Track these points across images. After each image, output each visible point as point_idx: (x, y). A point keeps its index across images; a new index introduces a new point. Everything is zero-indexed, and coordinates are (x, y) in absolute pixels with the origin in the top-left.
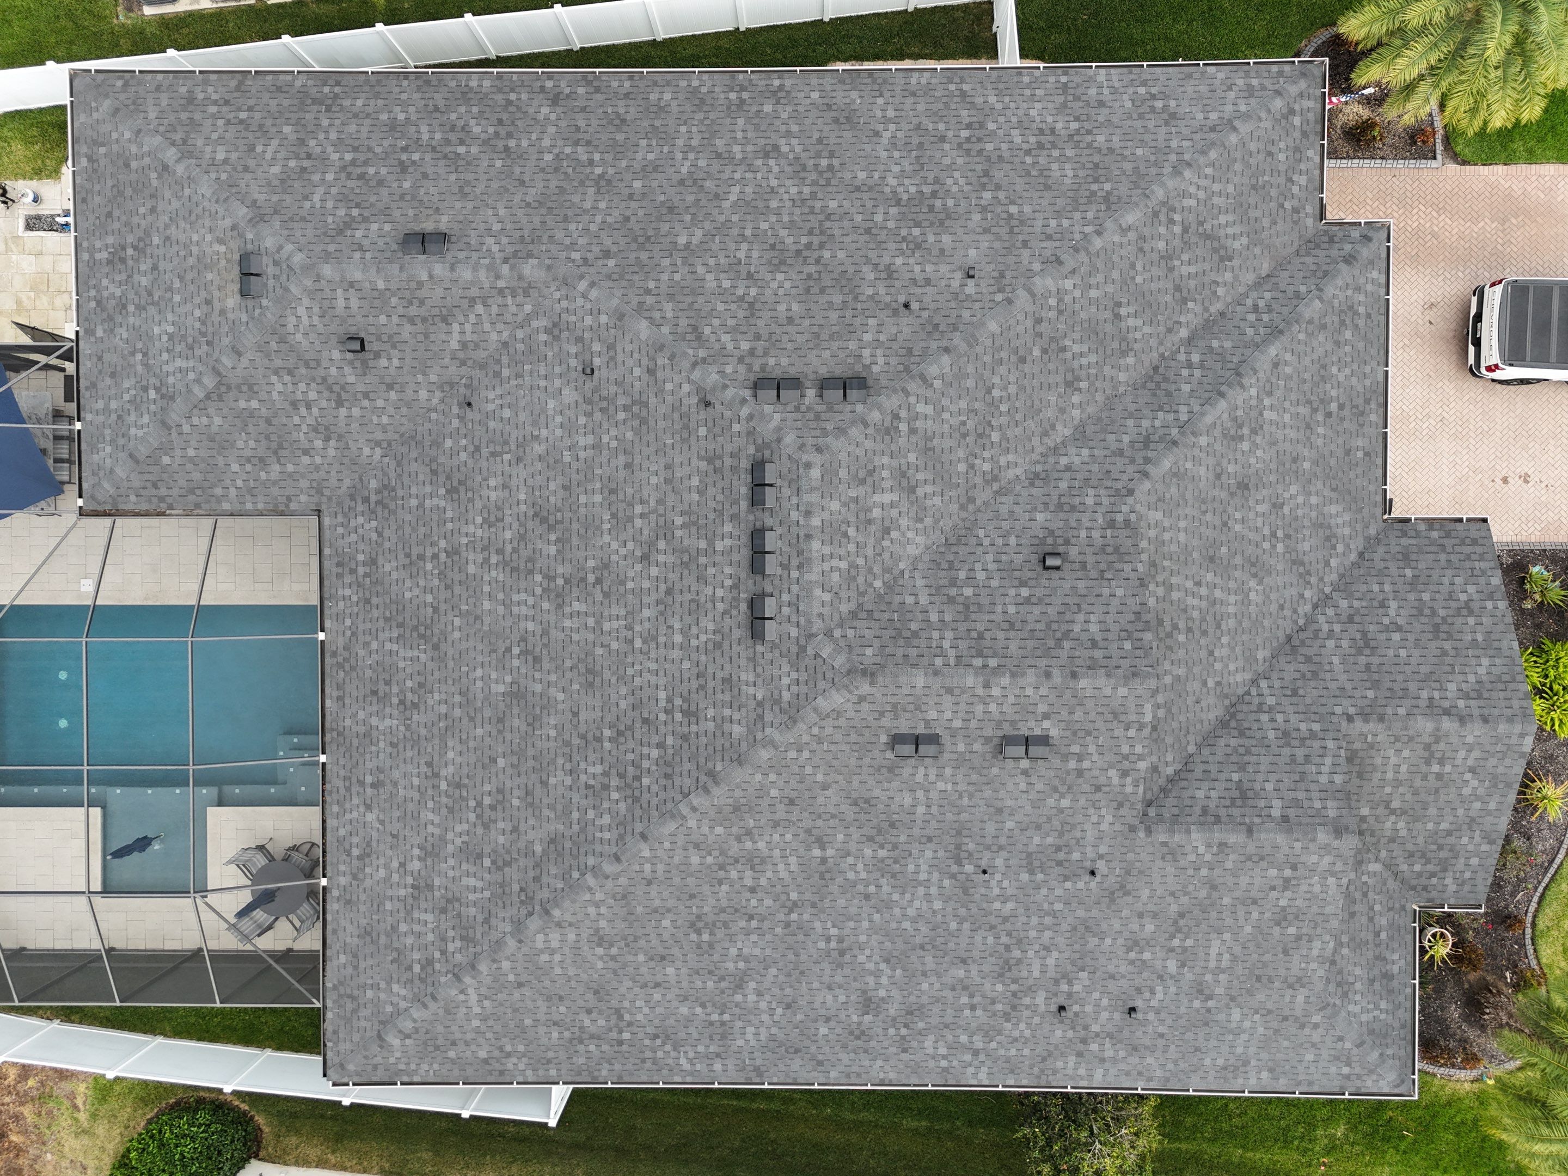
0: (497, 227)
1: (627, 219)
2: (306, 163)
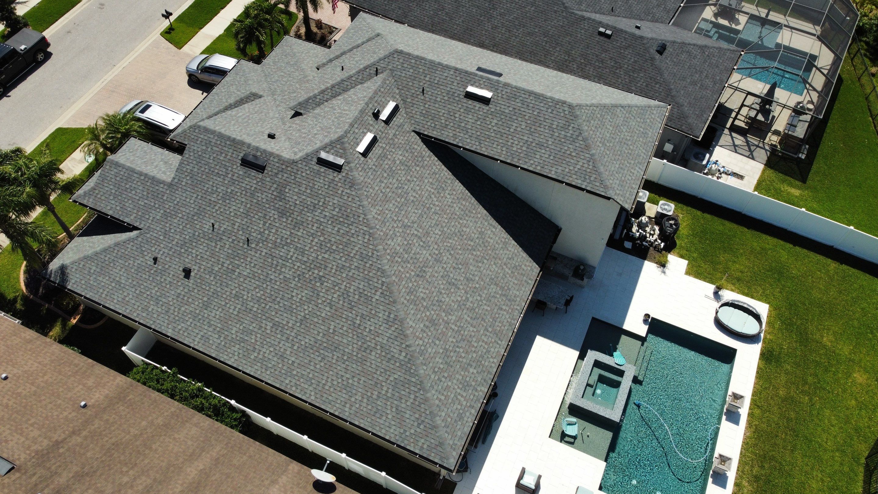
0: (582, 31)
1: (545, 21)
2: (631, 74)
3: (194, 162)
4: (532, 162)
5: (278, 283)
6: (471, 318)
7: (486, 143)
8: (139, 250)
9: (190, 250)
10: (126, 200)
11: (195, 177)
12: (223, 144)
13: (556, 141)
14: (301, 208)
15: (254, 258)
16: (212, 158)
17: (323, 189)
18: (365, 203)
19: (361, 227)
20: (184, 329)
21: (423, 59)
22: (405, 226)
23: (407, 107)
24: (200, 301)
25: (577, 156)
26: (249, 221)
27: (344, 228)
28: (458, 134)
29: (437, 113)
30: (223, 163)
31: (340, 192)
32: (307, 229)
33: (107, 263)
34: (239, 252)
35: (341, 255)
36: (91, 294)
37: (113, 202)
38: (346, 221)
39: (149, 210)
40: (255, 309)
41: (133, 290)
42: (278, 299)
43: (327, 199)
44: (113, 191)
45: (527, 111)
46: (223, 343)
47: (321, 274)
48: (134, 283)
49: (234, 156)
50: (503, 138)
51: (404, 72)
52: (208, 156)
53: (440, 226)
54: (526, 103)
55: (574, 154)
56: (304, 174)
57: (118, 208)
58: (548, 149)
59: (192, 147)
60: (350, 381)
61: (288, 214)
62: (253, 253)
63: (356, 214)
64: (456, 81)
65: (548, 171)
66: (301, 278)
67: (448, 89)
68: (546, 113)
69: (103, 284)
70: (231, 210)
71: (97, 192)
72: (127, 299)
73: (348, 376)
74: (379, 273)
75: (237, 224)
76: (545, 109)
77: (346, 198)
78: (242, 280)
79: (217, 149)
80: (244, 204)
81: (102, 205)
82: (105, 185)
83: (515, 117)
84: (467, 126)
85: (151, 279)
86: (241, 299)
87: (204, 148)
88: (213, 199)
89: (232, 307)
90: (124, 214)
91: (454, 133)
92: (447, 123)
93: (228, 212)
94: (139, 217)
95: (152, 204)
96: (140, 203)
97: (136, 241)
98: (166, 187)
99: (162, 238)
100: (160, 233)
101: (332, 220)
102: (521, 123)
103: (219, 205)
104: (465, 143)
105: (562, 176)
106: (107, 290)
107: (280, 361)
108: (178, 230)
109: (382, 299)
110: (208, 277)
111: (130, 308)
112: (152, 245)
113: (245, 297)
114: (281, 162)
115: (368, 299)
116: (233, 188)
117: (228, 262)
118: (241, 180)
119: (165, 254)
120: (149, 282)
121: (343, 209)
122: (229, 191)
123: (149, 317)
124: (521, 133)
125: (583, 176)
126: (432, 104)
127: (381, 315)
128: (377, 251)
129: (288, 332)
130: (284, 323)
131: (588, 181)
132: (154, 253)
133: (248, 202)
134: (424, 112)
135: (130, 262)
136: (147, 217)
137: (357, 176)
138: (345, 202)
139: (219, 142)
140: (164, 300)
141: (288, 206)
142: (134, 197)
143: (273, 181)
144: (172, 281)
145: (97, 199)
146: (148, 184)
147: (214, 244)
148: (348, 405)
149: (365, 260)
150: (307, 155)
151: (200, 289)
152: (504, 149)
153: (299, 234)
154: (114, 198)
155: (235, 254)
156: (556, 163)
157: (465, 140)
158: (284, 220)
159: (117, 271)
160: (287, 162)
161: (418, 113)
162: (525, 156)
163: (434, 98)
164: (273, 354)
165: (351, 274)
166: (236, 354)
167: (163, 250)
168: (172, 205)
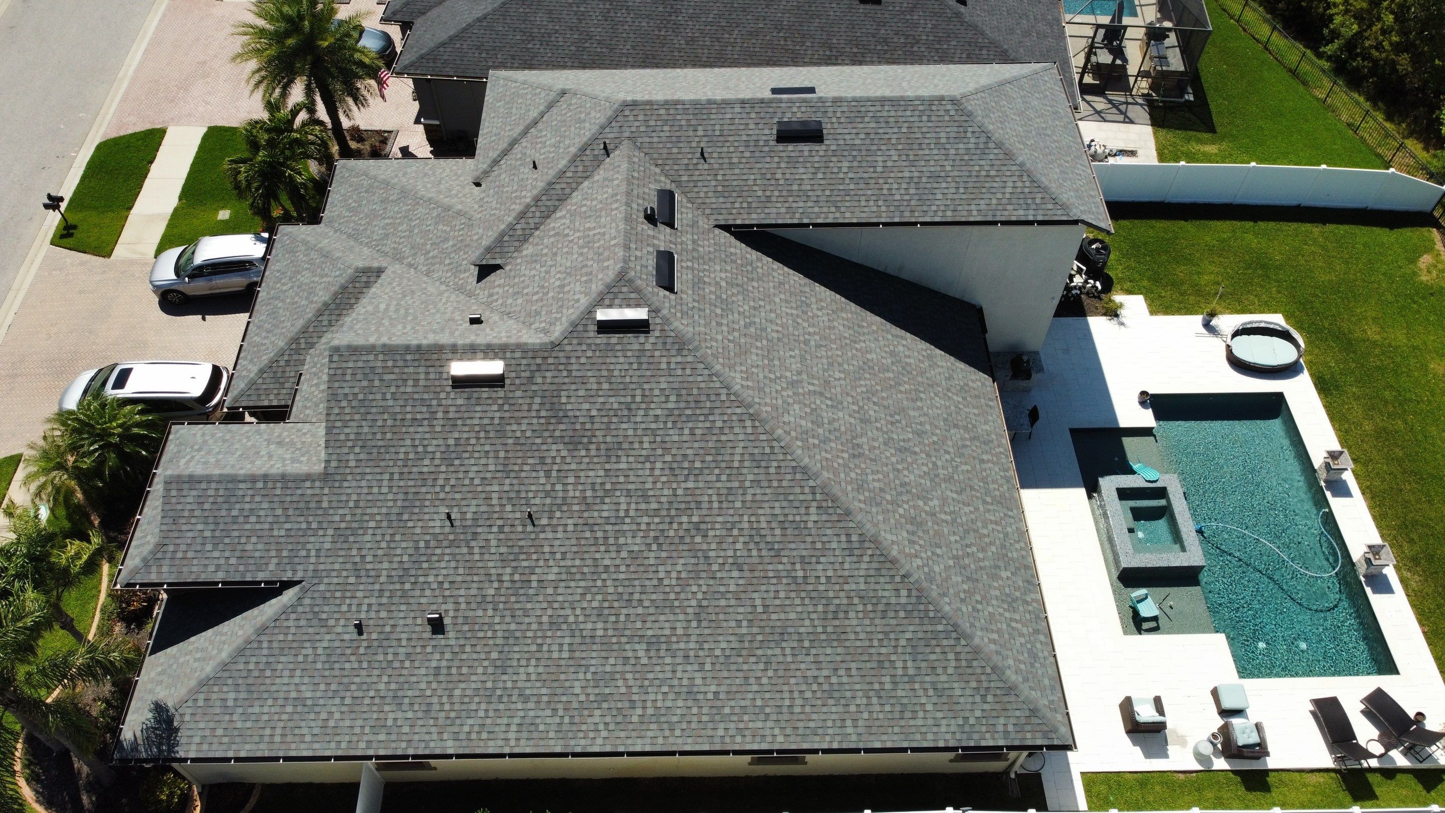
0: (834, 5)
1: (767, 6)
3: (357, 417)
4: (934, 208)
5: (623, 569)
6: (956, 492)
7: (847, 204)
8: (315, 622)
9: (421, 579)
10: (243, 540)
11: (369, 443)
12: (400, 363)
13: (957, 163)
14: (605, 420)
15: (557, 543)
16: (389, 396)
17: (631, 373)
18: (718, 367)
19: (729, 411)
20: (476, 729)
21: (677, 103)
22: (793, 384)
23: (687, 190)
24: (486, 663)
25: (1000, 173)
26: (515, 481)
27: (700, 425)
28: (794, 205)
29: (743, 183)
30: (416, 396)
31: (664, 366)
32: (632, 452)
33: (256, 673)
34: (521, 543)
35: (717, 471)
36: (248, 747)
37: (216, 554)
38: (698, 412)
39: (302, 540)
40: (600, 633)
41: (337, 701)
42: (636, 596)
43: (646, 386)
44: (208, 534)
45: (890, 131)
46: (567, 720)
47: (695, 519)
48: (333, 687)
49: (432, 376)
50: (871, 186)
51: (654, 134)
52: (379, 396)
53: (836, 365)
54: (882, 120)
55: (993, 173)
56: (583, 360)
57: (233, 561)
58: (949, 179)
59: (340, 391)
60: (834, 680)
61: (585, 440)
62: (550, 535)
63: (711, 392)
64: (750, 121)
65: (965, 213)
66: (661, 540)
67: (744, 138)
68: (921, 125)
69: (266, 717)
70: (471, 475)
71: (171, 548)
72: (331, 723)
73: (825, 673)
74: (798, 476)
75: (495, 495)
76: (916, 119)
77: (679, 372)
78: (550, 591)
79: (392, 377)
80: (491, 455)
81: (195, 569)
82: (184, 528)
83: (875, 148)
84: (803, 187)
85: (365, 665)
86: (564, 627)
87: (365, 383)
88: (425, 469)
89: (555, 648)
90: (251, 568)
91: (787, 205)
92: (768, 193)
93: (467, 482)
94: (286, 560)
95: (304, 526)
96: (276, 533)
97: (300, 609)
98: (317, 484)
99: (352, 580)
100: (344, 574)
101: (672, 419)
102: (888, 153)
103: (443, 476)
104: (813, 216)
105: (990, 213)
106: (281, 724)
107: (690, 703)
108: (380, 552)
109: (824, 517)
110: (480, 613)
111: (347, 738)
112: (338, 602)
113: (571, 619)
114: (530, 354)
115: (800, 528)
116: (456, 435)
117: (508, 570)
118: (466, 415)
119: (374, 608)
120: (364, 673)
121: (684, 392)
122: (451, 442)
123: (394, 737)
124: (895, 169)
125: (1022, 201)
126: (728, 172)
127: (834, 545)
128: (778, 440)
129: (682, 645)
130: (667, 632)
131: (1034, 207)
132: (348, 615)
133: (499, 447)
134: (720, 189)
135: (304, 652)
136: (304, 553)
137: (682, 327)
138: (680, 379)
139: (390, 364)
140: (410, 693)
141: (578, 427)
142: (258, 527)
143: (530, 394)
144: (410, 650)
145: (177, 562)
146: (278, 492)
147: (465, 550)
148: (849, 723)
149: (763, 464)
150: (574, 325)
151: (474, 642)
152: (880, 203)
153: (623, 466)
154: (215, 545)
155: (516, 550)
156: (972, 196)
157: (810, 210)
158: (583, 453)
159: (286, 681)
160: (541, 350)
161: (710, 194)
162: (919, 203)
163: (727, 161)
164: (671, 696)
165: (749, 498)
166: (601, 727)
167: (366, 601)
168: (346, 511)
